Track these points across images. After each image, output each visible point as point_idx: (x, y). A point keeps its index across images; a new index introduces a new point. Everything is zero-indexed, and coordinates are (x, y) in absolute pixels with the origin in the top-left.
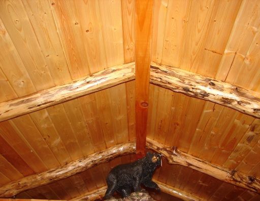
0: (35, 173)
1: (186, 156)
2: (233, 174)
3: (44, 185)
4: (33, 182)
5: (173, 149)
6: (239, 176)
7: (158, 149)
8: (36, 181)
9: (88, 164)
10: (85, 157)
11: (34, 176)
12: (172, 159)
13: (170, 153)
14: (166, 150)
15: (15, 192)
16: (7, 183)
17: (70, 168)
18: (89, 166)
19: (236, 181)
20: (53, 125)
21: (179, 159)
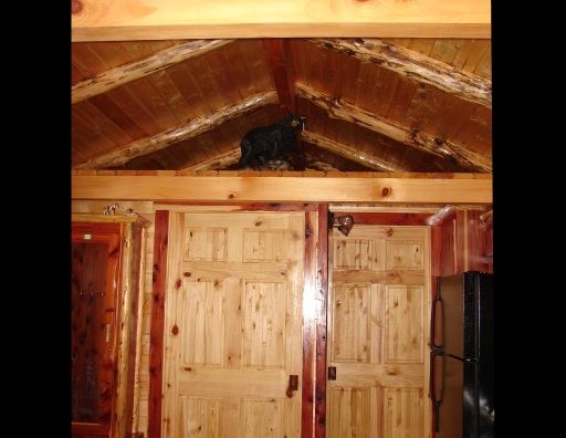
0: (147, 135)
1: (351, 109)
2: (414, 135)
3: (161, 150)
4: (147, 147)
5: (334, 99)
6: (422, 138)
7: (314, 98)
8: (150, 146)
9: (217, 120)
10: (213, 111)
11: (147, 139)
12: (333, 112)
13: (331, 104)
14: (324, 100)
15: (124, 160)
16: (113, 149)
17: (194, 127)
18: (220, 123)
19: (418, 143)
20: (171, 81)
21: (342, 113)
